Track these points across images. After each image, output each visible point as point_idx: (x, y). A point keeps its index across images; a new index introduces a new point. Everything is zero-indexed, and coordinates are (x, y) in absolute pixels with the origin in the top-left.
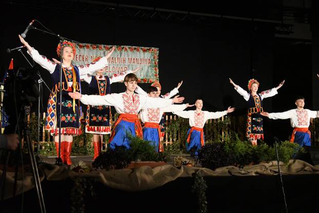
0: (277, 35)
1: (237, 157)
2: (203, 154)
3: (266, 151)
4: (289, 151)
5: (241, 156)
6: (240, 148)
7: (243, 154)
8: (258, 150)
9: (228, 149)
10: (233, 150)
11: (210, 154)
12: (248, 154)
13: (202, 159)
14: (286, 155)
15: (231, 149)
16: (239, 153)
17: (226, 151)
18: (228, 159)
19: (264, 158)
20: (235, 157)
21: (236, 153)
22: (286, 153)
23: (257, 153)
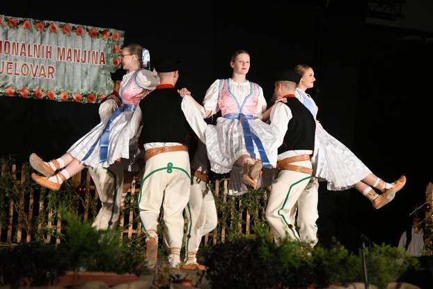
0: (369, 20)
1: (284, 272)
2: (216, 263)
3: (343, 262)
4: (389, 264)
5: (292, 269)
6: (292, 254)
7: (297, 266)
8: (327, 259)
9: (268, 253)
10: (276, 255)
11: (228, 263)
12: (307, 266)
13: (212, 273)
14: (382, 272)
15: (273, 255)
16: (289, 263)
17: (262, 259)
18: (266, 275)
19: (338, 276)
20: (280, 272)
21: (281, 264)
22: (383, 268)
23: (324, 266)
